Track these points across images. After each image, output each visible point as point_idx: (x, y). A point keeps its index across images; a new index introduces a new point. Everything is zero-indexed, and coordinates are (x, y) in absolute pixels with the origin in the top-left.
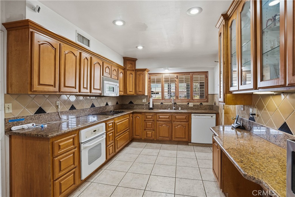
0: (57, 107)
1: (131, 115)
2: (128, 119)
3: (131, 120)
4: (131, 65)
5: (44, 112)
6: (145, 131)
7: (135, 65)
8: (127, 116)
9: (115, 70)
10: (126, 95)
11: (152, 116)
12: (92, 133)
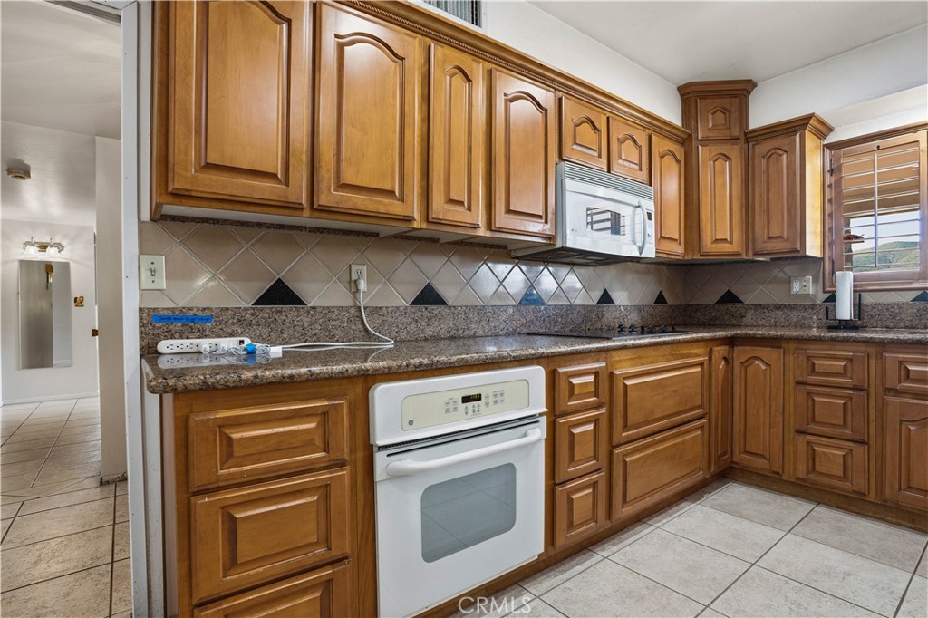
0: (353, 285)
1: (720, 351)
2: (701, 365)
3: (721, 376)
4: (720, 116)
5: (294, 299)
6: (802, 439)
7: (741, 114)
8: (695, 351)
9: (635, 141)
10: (697, 257)
11: (850, 360)
12: (451, 407)
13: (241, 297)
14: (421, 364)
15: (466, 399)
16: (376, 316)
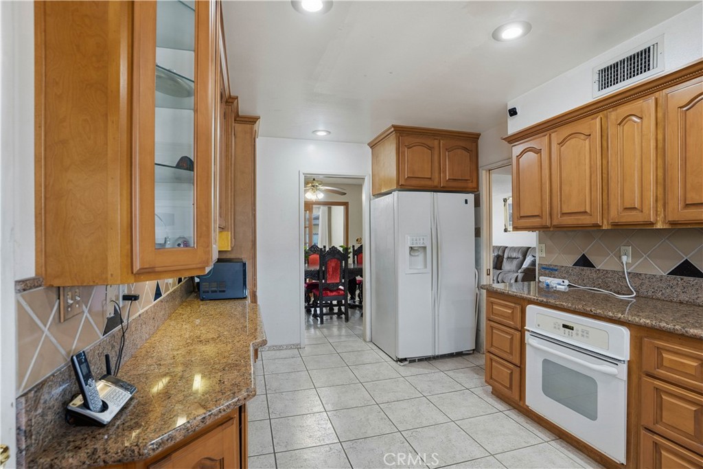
5: (590, 265)
12: (557, 327)
13: (568, 261)
14: (542, 301)
15: (564, 326)
16: (637, 279)
